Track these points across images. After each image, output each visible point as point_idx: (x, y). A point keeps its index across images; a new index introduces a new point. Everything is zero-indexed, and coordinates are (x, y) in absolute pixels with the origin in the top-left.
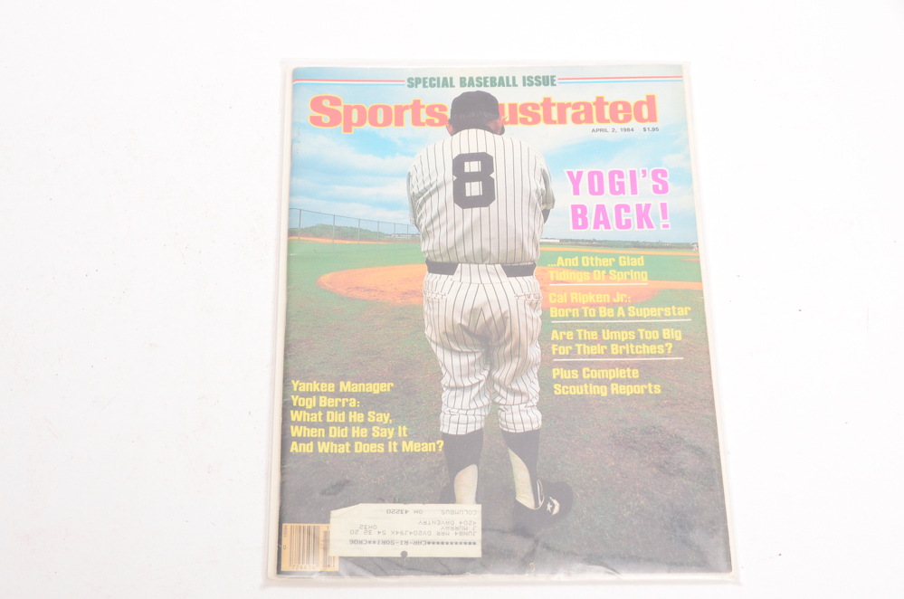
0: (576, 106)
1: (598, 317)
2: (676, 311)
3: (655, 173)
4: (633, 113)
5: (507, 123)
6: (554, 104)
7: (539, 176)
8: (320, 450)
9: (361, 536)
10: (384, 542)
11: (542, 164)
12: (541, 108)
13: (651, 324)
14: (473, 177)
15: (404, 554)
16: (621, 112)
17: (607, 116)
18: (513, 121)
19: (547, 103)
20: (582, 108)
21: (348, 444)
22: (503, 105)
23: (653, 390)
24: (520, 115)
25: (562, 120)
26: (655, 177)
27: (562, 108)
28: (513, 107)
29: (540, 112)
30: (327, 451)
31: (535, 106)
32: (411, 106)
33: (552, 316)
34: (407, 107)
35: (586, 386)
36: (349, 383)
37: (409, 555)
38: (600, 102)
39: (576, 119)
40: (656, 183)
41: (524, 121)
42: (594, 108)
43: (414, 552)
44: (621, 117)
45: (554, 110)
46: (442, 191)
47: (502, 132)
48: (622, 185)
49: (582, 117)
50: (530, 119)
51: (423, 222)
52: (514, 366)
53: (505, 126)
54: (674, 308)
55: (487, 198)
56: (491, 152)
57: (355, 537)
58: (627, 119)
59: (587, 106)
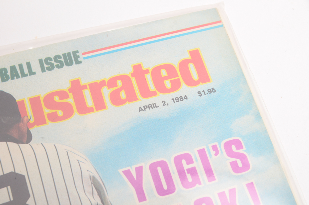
0: (112, 83)
3: (228, 146)
4: (180, 77)
5: (33, 125)
6: (85, 87)
7: (89, 188)
11: (89, 169)
12: (71, 95)
16: (166, 78)
17: (152, 87)
18: (40, 120)
19: (76, 87)
20: (119, 83)
22: (22, 102)
24: (47, 111)
25: (100, 104)
26: (230, 153)
27: (96, 88)
28: (35, 101)
29: (71, 100)
31: (63, 94)
38: (138, 71)
39: (116, 100)
40: (233, 160)
41: (54, 118)
42: (133, 80)
44: (168, 84)
45: (87, 94)
47: (28, 138)
48: (193, 172)
49: (123, 95)
50: (60, 113)
53: (31, 130)
56: (20, 170)
58: (176, 86)
59: (125, 79)
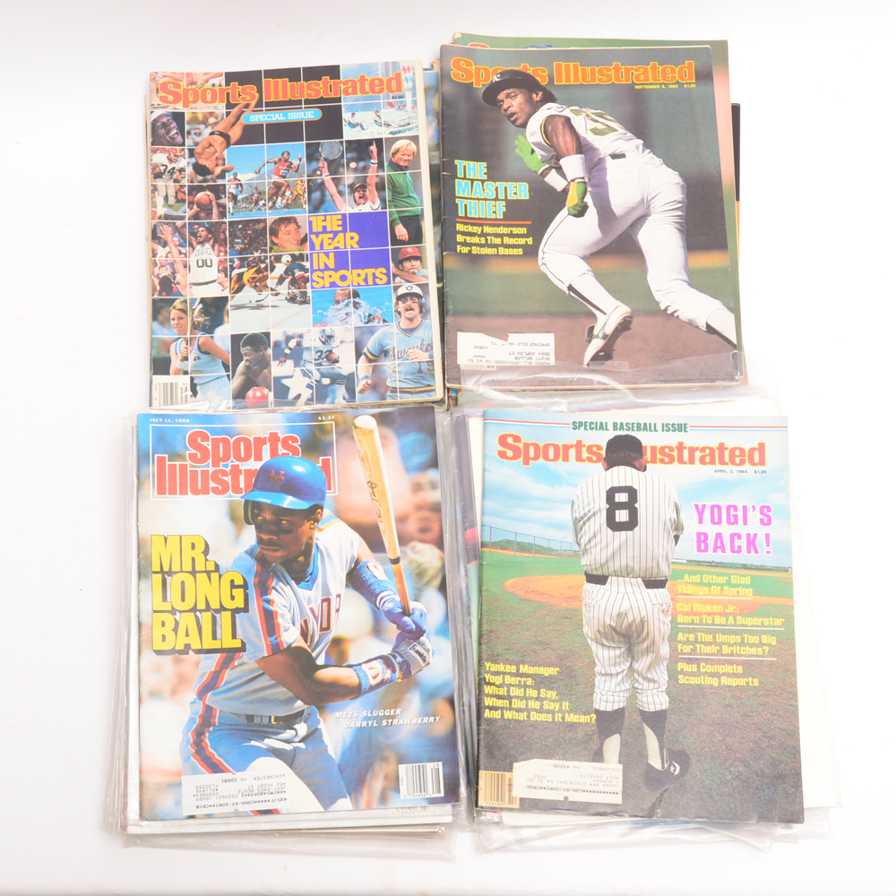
0: (703, 450)
1: (713, 624)
2: (773, 621)
3: (762, 508)
4: (747, 458)
5: (648, 462)
6: (686, 448)
7: (672, 507)
8: (506, 717)
9: (535, 783)
10: (551, 789)
11: (675, 498)
12: (676, 450)
13: (753, 631)
14: (622, 506)
15: (566, 798)
16: (738, 456)
17: (727, 459)
18: (654, 461)
19: (681, 447)
20: (708, 451)
21: (526, 713)
22: (646, 447)
23: (753, 683)
24: (659, 456)
25: (692, 461)
26: (762, 513)
27: (692, 450)
28: (653, 449)
29: (675, 454)
30: (510, 718)
31: (671, 449)
32: (575, 446)
33: (679, 621)
34: (571, 446)
35: (702, 677)
36: (526, 666)
37: (570, 800)
38: (722, 447)
39: (702, 461)
40: (762, 517)
41: (662, 461)
42: (717, 452)
43: (573, 797)
44: (737, 460)
45: (686, 453)
46: (597, 516)
47: (645, 470)
48: (736, 516)
49: (708, 459)
50: (667, 460)
51: (583, 541)
52: (649, 660)
53: (647, 465)
54: (771, 619)
55: (631, 524)
56: (635, 487)
57: (530, 784)
58: (742, 462)
59: (712, 450)
